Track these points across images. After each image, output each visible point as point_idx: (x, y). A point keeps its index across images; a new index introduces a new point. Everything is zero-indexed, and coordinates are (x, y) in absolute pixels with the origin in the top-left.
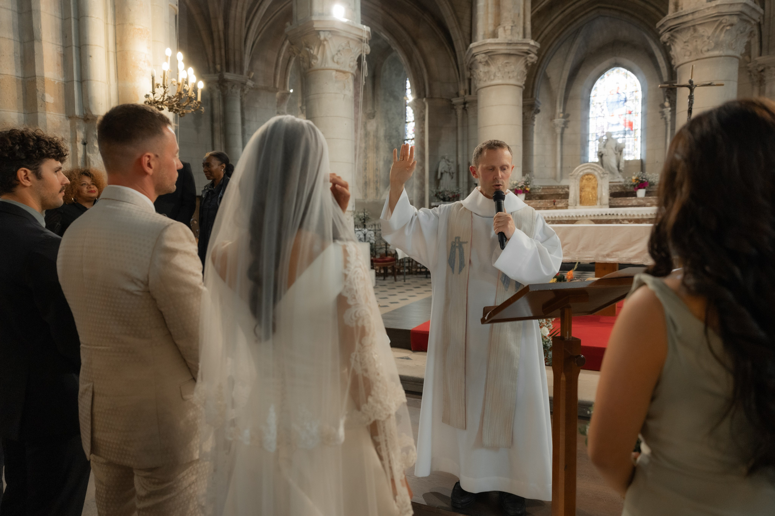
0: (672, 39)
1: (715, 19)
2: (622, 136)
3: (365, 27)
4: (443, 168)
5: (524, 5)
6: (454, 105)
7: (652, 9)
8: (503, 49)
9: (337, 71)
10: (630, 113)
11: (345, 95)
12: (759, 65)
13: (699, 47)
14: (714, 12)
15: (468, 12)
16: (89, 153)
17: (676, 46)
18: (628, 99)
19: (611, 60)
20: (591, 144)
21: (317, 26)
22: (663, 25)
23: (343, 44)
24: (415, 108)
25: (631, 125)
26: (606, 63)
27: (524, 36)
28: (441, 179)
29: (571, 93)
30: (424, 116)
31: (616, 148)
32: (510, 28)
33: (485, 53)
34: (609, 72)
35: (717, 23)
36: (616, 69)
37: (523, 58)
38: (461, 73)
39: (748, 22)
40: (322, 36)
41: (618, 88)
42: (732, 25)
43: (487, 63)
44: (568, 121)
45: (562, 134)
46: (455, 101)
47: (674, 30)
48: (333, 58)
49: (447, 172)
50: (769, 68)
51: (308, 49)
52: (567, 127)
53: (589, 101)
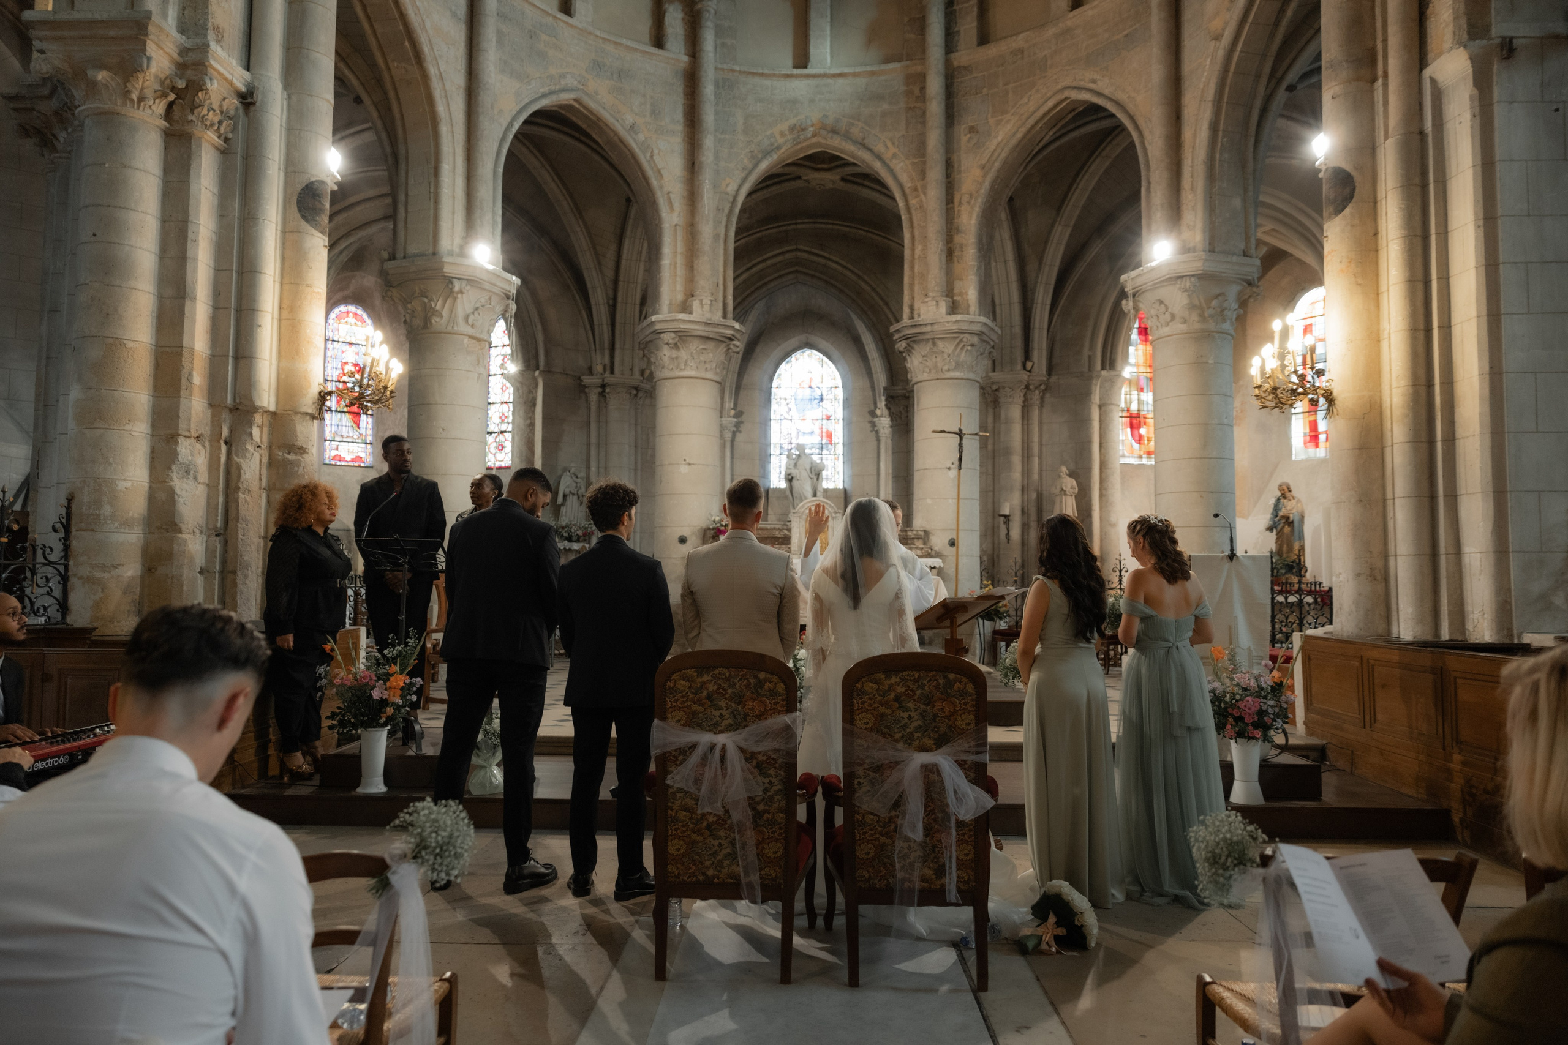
0: (909, 349)
1: (954, 335)
2: (817, 451)
3: (514, 278)
4: (568, 487)
5: (725, 272)
6: (585, 387)
7: (867, 288)
8: (699, 330)
9: (471, 337)
10: (828, 418)
11: (480, 374)
12: (993, 383)
13: (939, 365)
14: (954, 327)
15: (613, 247)
16: (238, 456)
17: (913, 358)
18: (825, 397)
19: (803, 337)
20: (774, 460)
21: (448, 270)
22: (898, 331)
23: (483, 300)
24: (518, 385)
25: (829, 436)
26: (794, 341)
27: (725, 316)
28: (563, 504)
29: (745, 381)
30: (534, 400)
31: (811, 469)
32: (709, 302)
33: (674, 332)
34: (798, 354)
35: (958, 340)
36: (808, 352)
37: (724, 345)
38: (597, 337)
39: (988, 343)
40: (457, 286)
41: (811, 379)
42: (972, 345)
43: (676, 346)
44: (742, 422)
45: (733, 441)
46: (587, 380)
47: (913, 340)
48: (467, 318)
49: (573, 494)
50: (1004, 388)
51: (426, 300)
52: (740, 432)
53: (770, 393)
